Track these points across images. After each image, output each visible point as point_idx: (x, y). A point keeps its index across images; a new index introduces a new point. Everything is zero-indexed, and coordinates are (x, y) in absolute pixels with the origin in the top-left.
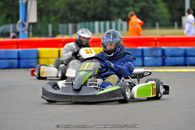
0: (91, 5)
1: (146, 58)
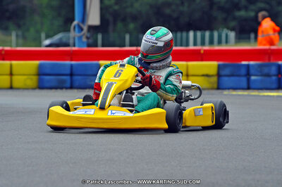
0: (185, 8)
1: (253, 78)
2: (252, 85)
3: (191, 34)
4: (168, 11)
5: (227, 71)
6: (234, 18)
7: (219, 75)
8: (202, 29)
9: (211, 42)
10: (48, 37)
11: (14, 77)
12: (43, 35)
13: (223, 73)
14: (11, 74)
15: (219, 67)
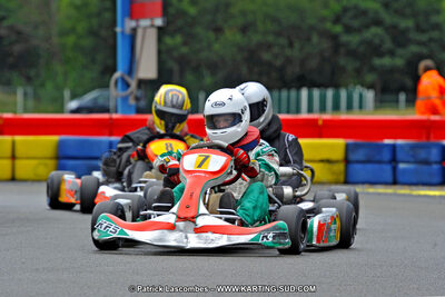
0: (295, 53)
1: (402, 166)
2: (400, 178)
3: (304, 93)
4: (266, 56)
5: (359, 155)
6: (373, 69)
7: (347, 161)
8: (322, 85)
9: (336, 107)
10: (74, 96)
11: (18, 162)
12: (67, 94)
13: (353, 157)
14: (13, 157)
15: (347, 147)
